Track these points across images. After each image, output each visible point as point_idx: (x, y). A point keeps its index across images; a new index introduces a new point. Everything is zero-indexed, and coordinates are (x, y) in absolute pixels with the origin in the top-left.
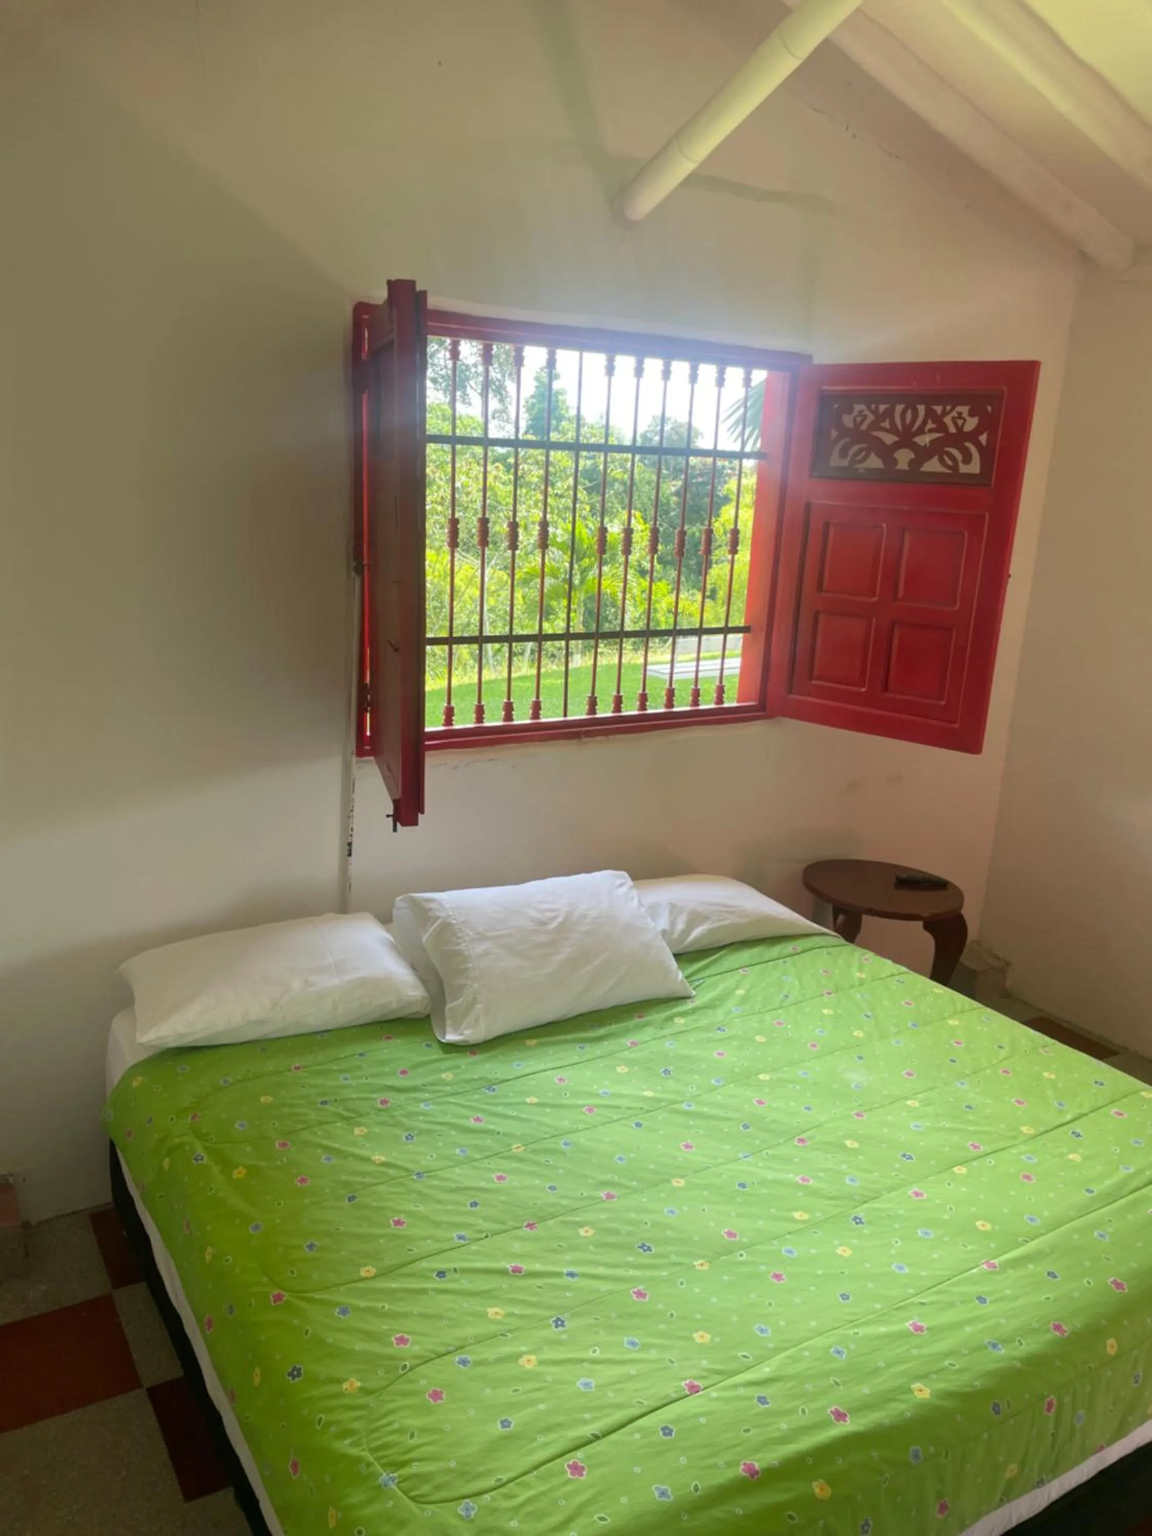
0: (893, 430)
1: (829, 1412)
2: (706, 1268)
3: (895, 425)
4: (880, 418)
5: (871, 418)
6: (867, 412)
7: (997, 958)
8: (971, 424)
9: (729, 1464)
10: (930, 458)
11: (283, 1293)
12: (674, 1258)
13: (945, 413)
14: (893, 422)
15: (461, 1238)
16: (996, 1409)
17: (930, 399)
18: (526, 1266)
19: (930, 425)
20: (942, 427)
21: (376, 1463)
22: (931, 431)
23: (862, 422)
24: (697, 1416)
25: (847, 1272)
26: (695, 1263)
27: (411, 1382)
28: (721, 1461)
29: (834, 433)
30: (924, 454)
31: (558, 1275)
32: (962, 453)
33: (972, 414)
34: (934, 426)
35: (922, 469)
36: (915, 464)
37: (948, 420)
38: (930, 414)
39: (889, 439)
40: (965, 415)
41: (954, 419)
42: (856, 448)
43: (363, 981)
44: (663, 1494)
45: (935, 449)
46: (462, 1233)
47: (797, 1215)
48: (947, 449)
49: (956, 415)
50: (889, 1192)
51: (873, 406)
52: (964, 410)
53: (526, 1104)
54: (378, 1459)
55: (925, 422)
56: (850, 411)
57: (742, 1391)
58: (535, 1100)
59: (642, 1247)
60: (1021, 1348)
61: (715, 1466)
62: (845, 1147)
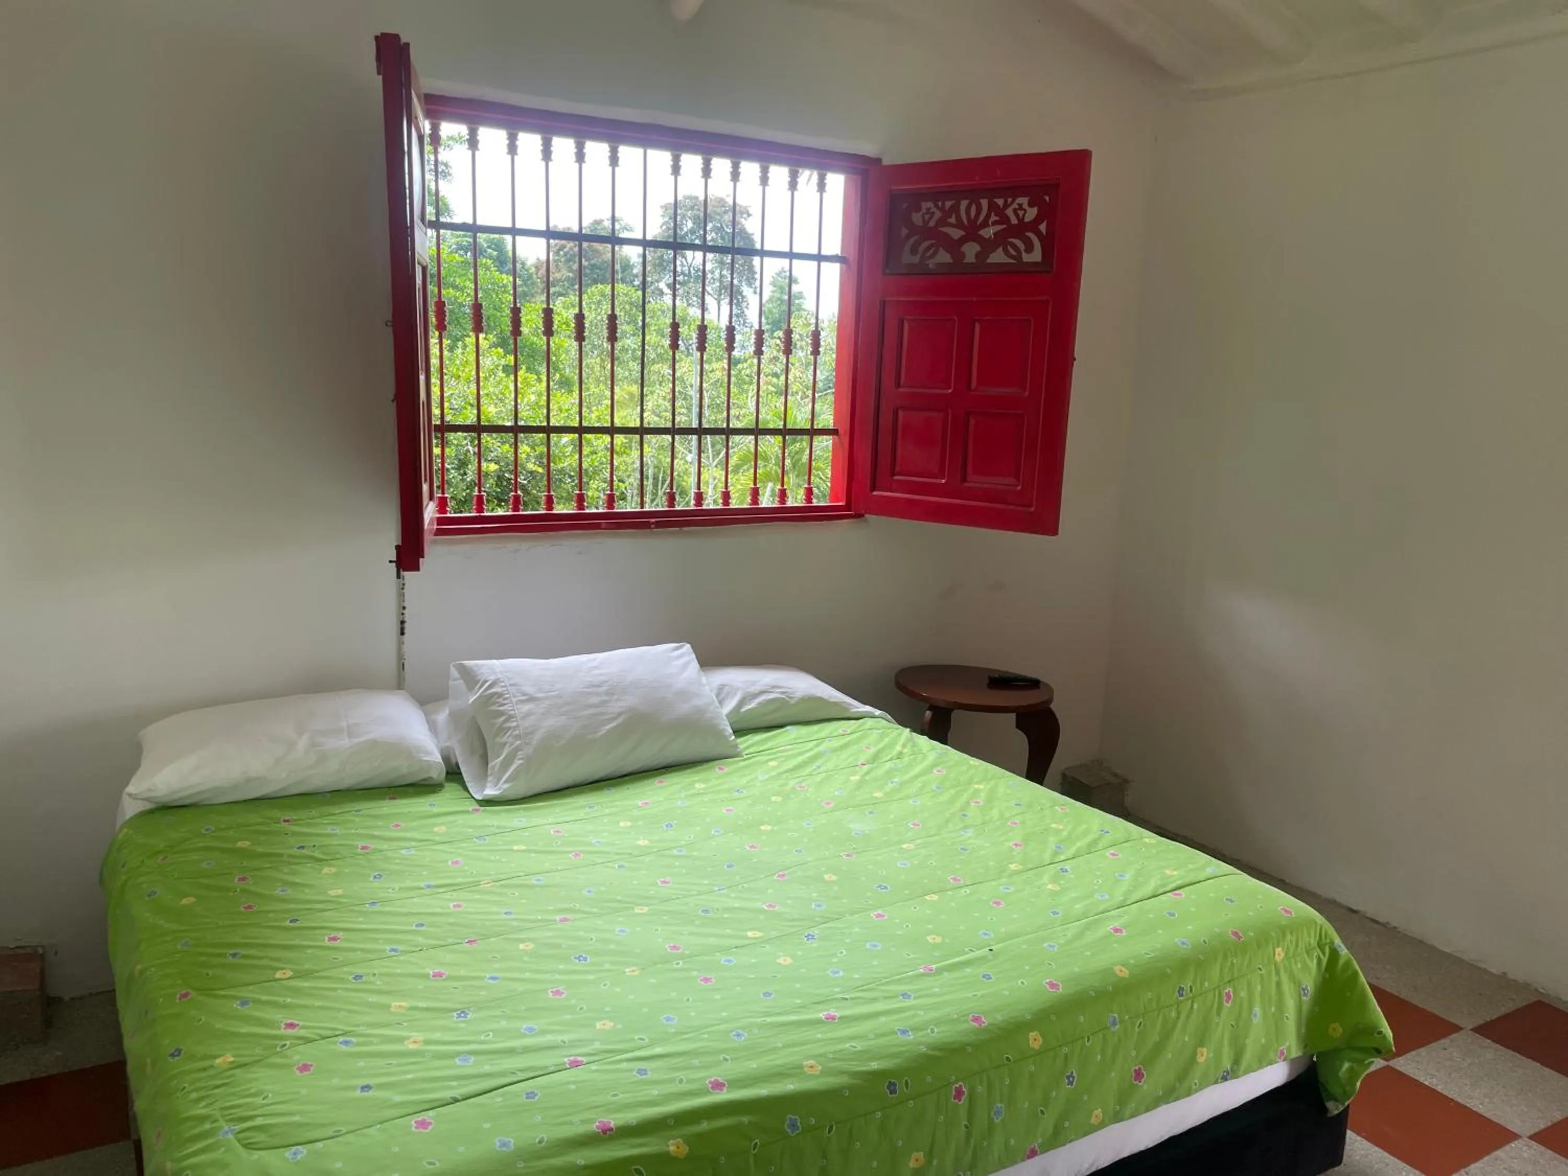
0: (959, 225)
1: (707, 1082)
2: (636, 973)
3: (962, 221)
4: (947, 214)
5: (938, 214)
6: (934, 209)
7: (1116, 775)
8: (1031, 214)
9: (583, 1122)
10: (994, 250)
11: (190, 991)
12: (607, 966)
13: (1006, 206)
14: (958, 218)
15: (394, 950)
16: (892, 1088)
17: (992, 192)
18: (447, 971)
19: (994, 218)
20: (1004, 219)
21: (221, 1119)
22: (995, 223)
23: (931, 218)
24: (569, 1083)
25: (779, 976)
26: (627, 970)
27: (286, 1057)
28: (576, 1119)
29: (904, 232)
30: (988, 246)
31: (482, 978)
32: (1024, 243)
33: (1031, 205)
34: (997, 218)
35: (989, 261)
36: (980, 256)
37: (1009, 212)
38: (992, 207)
39: (956, 234)
40: (1025, 206)
41: (1015, 211)
42: (926, 244)
43: (374, 743)
44: (504, 1144)
45: (1001, 240)
46: (395, 947)
47: (750, 934)
48: (1010, 240)
49: (1017, 207)
50: (851, 915)
51: (940, 204)
52: (1024, 201)
53: (512, 850)
54: (223, 1116)
55: (988, 216)
56: (918, 209)
57: (624, 1065)
58: (524, 848)
59: (579, 958)
60: (932, 1035)
61: (571, 1123)
62: (823, 881)
